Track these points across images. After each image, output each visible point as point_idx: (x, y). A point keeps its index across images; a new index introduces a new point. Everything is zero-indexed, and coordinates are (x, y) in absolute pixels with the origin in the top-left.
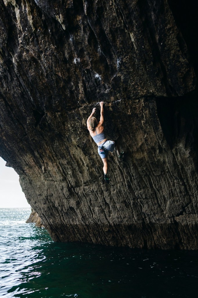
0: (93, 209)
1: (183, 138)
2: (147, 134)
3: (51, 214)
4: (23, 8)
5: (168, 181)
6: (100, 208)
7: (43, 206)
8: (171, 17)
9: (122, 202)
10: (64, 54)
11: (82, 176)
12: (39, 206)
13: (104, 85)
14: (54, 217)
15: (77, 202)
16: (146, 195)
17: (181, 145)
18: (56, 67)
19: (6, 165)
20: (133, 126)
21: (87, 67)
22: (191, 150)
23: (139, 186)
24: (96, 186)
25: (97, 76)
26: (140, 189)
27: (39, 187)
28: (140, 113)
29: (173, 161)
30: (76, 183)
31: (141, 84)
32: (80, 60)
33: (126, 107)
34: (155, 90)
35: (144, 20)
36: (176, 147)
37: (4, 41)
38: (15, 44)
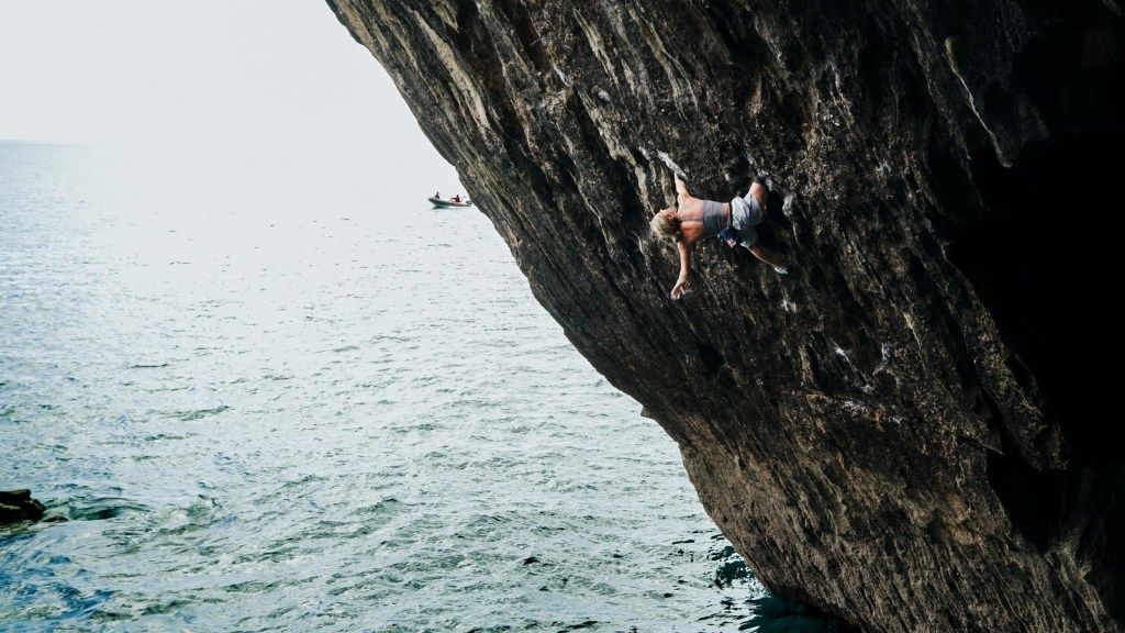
0: (870, 597)
1: (1077, 529)
2: (973, 508)
3: (769, 559)
4: (654, 175)
5: (1046, 611)
6: (888, 602)
7: (744, 536)
8: (989, 322)
9: (939, 612)
10: (758, 285)
11: (835, 517)
12: (733, 530)
13: (859, 374)
14: (778, 567)
15: (829, 562)
16: (995, 622)
17: (1067, 551)
18: (740, 303)
19: (642, 415)
20: (937, 478)
21: (815, 325)
22: (1093, 568)
23: (978, 596)
24: (871, 551)
25: (840, 351)
26: (981, 603)
27: (732, 488)
28: (952, 460)
29: (1050, 578)
30: (821, 524)
31: (941, 410)
32: (798, 308)
33: (916, 437)
34: (977, 434)
35: (929, 302)
36: (1054, 549)
37: (614, 212)
38: (643, 220)
